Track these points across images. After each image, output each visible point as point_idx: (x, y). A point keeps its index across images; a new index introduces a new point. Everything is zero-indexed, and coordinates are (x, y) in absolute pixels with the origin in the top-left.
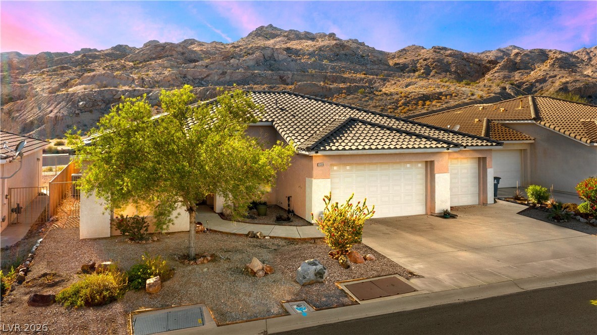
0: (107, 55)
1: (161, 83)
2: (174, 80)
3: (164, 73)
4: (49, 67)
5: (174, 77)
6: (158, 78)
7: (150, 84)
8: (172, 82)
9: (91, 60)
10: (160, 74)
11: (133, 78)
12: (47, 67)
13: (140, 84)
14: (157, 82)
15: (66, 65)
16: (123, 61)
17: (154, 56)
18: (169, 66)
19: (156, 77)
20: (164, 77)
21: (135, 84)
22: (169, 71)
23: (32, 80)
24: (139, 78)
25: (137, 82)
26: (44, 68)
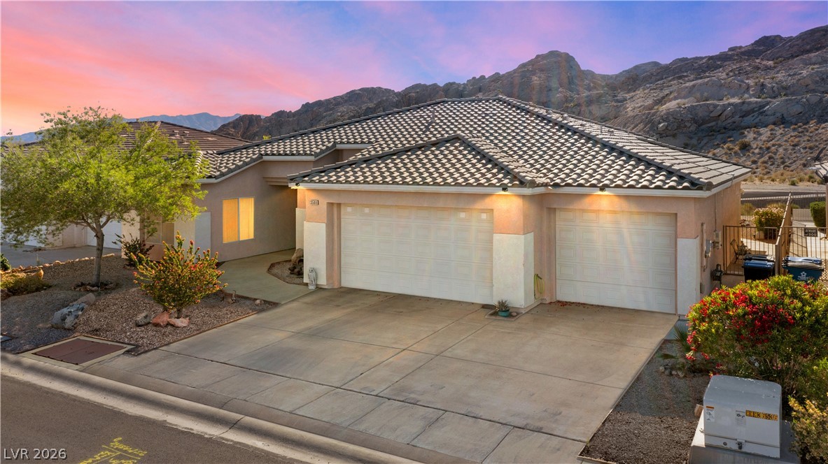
0: (744, 53)
1: (792, 90)
2: (817, 82)
3: (801, 74)
4: (666, 78)
5: (818, 79)
6: (790, 81)
7: (774, 92)
8: (812, 87)
9: (719, 63)
10: (794, 75)
11: (748, 85)
12: (662, 79)
13: (756, 93)
14: (785, 88)
15: (685, 74)
16: (758, 61)
17: (808, 47)
18: (820, 60)
19: (786, 81)
20: (799, 80)
21: (749, 94)
22: (813, 69)
23: (632, 97)
24: (756, 84)
25: (752, 91)
26: (658, 80)
